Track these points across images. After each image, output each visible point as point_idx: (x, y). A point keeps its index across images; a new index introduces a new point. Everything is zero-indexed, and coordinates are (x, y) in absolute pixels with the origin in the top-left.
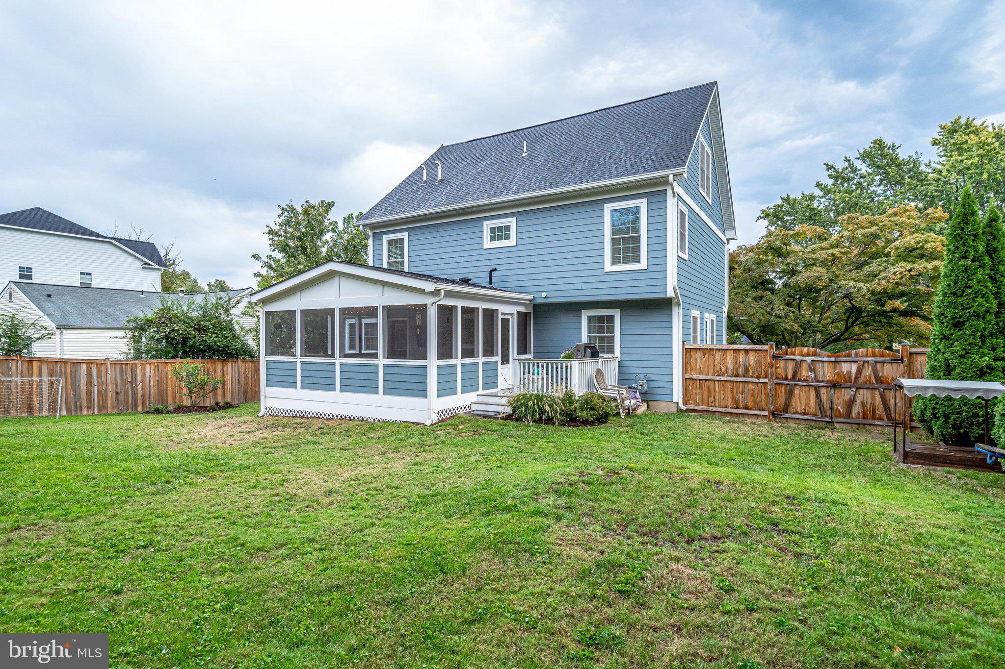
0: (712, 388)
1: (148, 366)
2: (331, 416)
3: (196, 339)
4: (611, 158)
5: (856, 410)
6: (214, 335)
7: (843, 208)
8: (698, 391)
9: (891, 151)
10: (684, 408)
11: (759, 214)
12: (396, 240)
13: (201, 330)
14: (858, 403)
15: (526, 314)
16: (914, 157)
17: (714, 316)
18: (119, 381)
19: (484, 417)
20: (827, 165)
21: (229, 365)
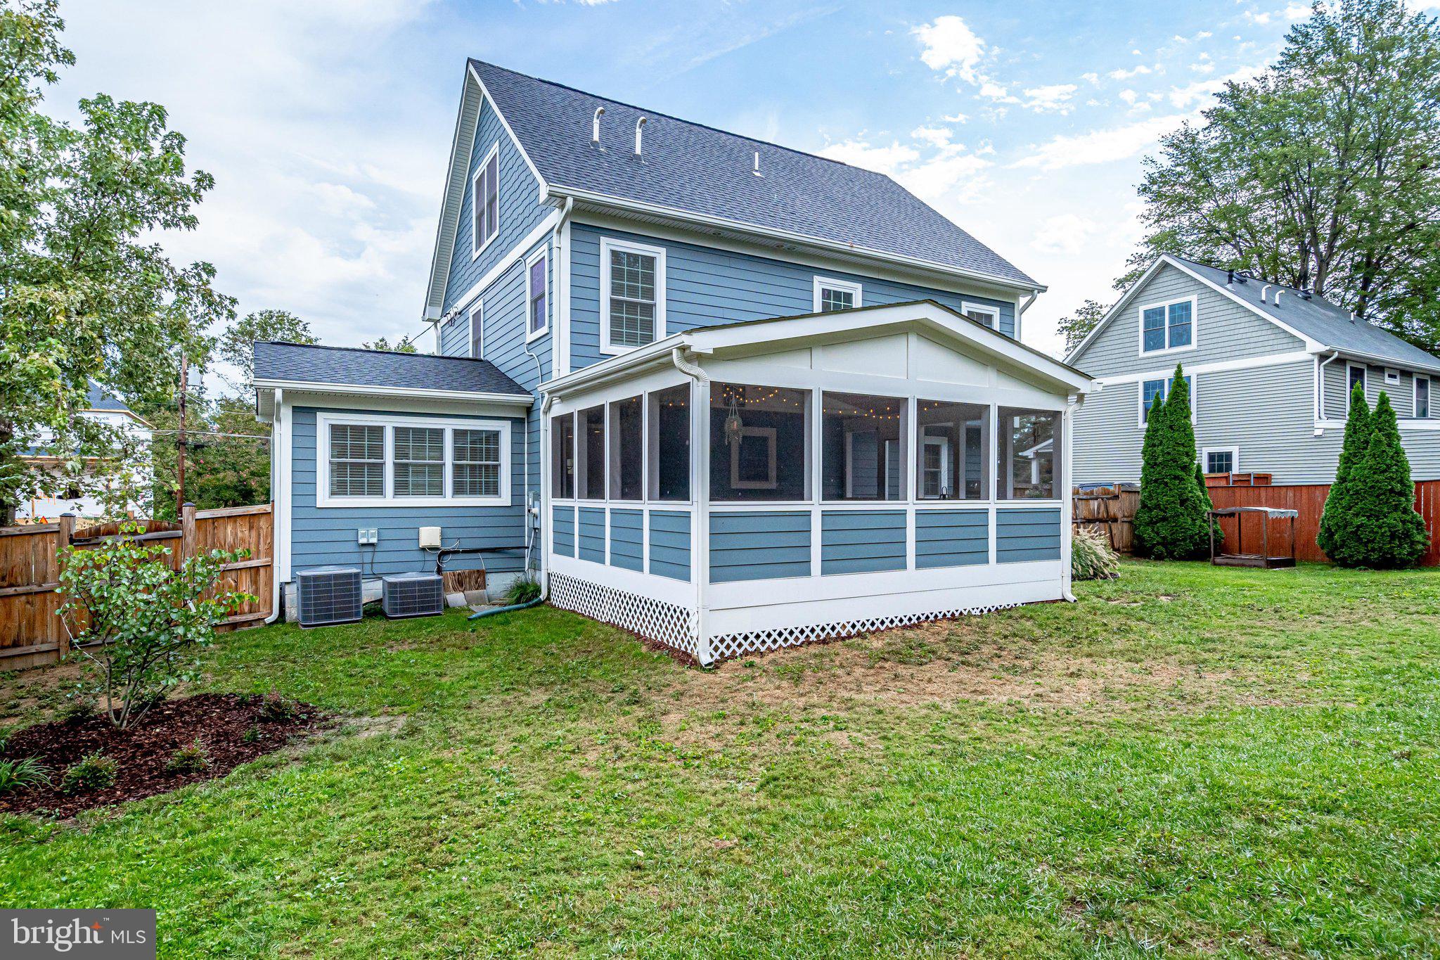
12: (632, 257)
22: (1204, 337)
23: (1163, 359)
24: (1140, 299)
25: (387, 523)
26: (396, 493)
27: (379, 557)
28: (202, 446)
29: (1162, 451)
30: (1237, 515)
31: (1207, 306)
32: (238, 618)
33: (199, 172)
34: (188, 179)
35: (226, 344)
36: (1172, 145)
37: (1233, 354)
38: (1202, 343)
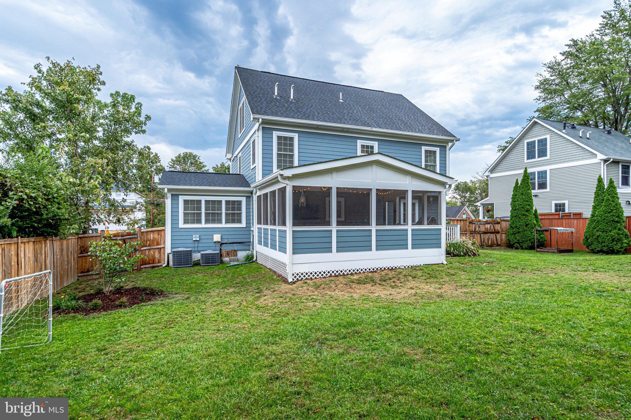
5: (490, 242)
12: (285, 138)
14: (490, 239)
22: (553, 153)
23: (535, 163)
24: (525, 138)
25: (203, 233)
26: (206, 223)
27: (200, 245)
28: (159, 204)
29: (518, 204)
30: (549, 231)
31: (554, 140)
32: (154, 265)
33: (146, 115)
34: (142, 119)
35: (171, 165)
36: (549, 67)
37: (565, 160)
38: (551, 156)
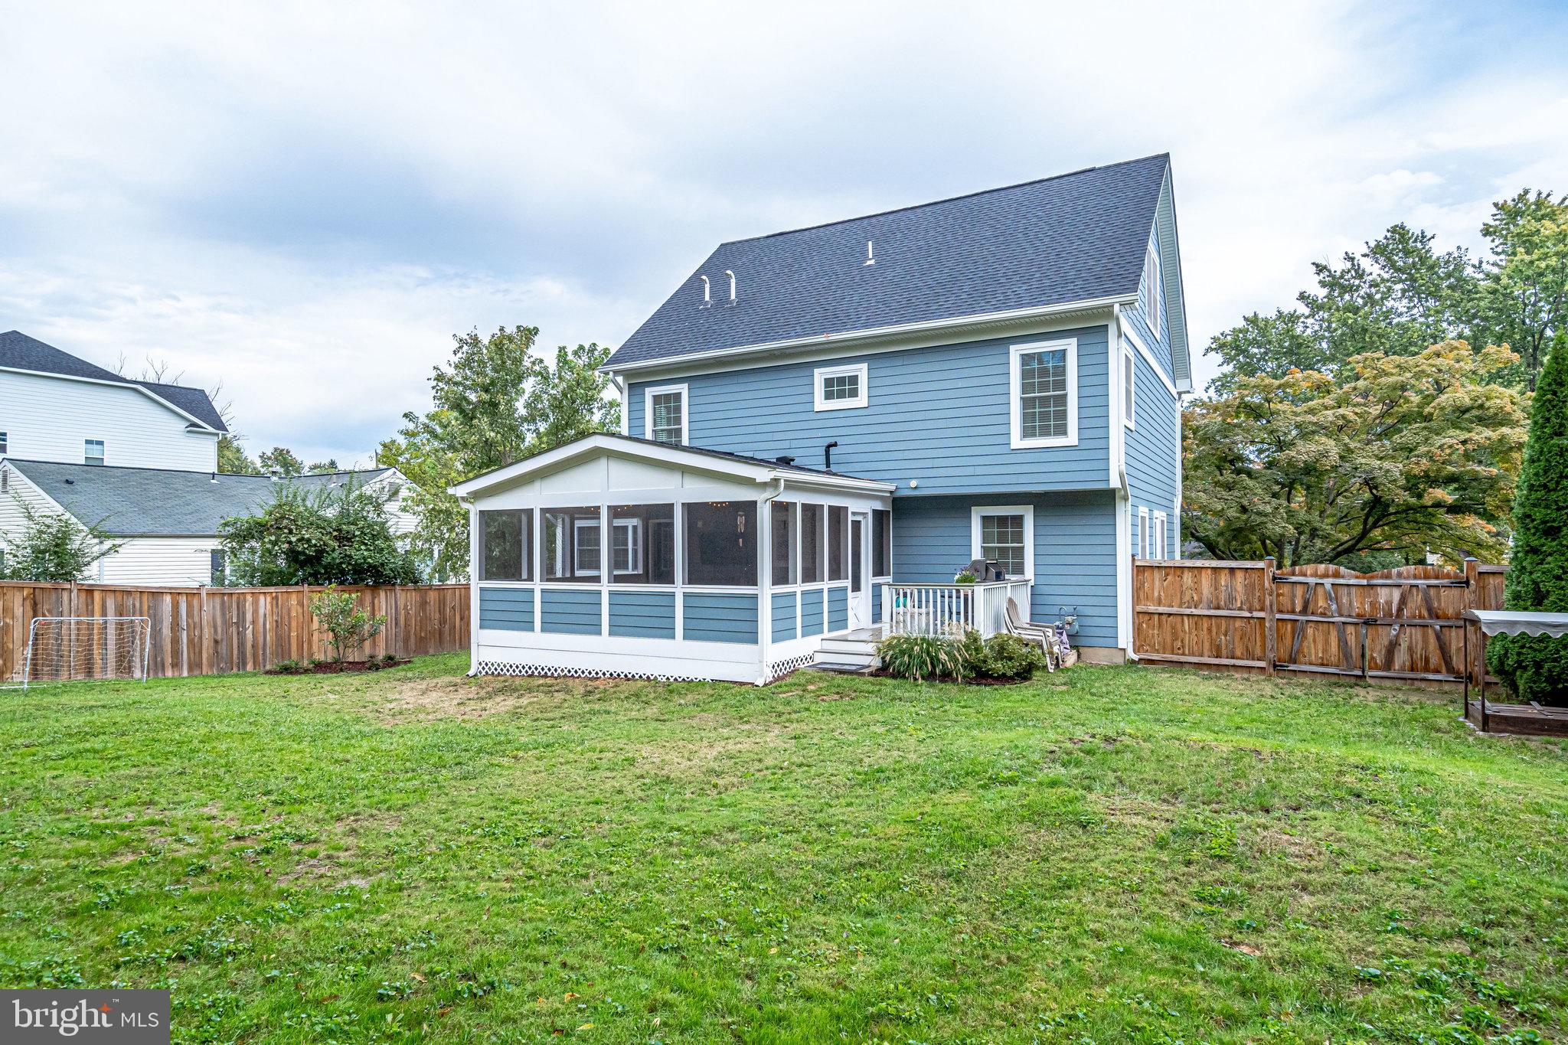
0: (1179, 626)
1: (262, 598)
2: (593, 674)
3: (335, 554)
4: (1015, 273)
5: (1401, 658)
6: (363, 547)
7: (1343, 334)
8: (1156, 632)
9: (1419, 245)
10: (1136, 657)
11: (1208, 343)
12: (667, 397)
13: (344, 538)
14: (1404, 646)
15: (881, 512)
16: (1456, 255)
17: (1164, 514)
18: (219, 622)
19: (841, 672)
20: (1317, 265)
21: (382, 594)
